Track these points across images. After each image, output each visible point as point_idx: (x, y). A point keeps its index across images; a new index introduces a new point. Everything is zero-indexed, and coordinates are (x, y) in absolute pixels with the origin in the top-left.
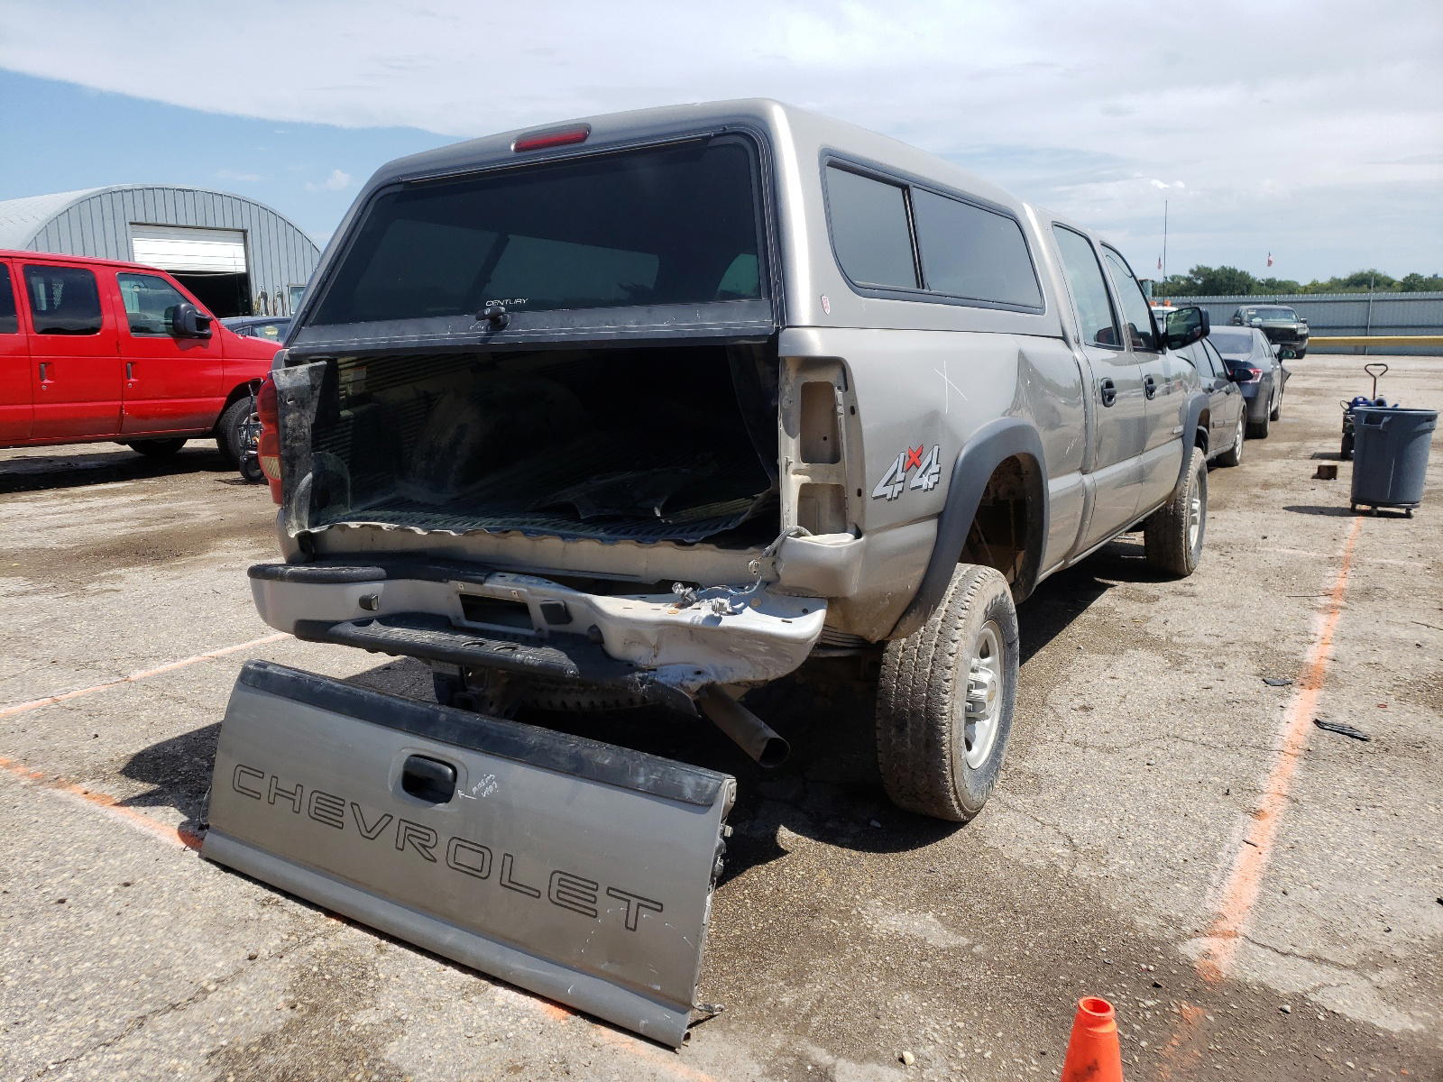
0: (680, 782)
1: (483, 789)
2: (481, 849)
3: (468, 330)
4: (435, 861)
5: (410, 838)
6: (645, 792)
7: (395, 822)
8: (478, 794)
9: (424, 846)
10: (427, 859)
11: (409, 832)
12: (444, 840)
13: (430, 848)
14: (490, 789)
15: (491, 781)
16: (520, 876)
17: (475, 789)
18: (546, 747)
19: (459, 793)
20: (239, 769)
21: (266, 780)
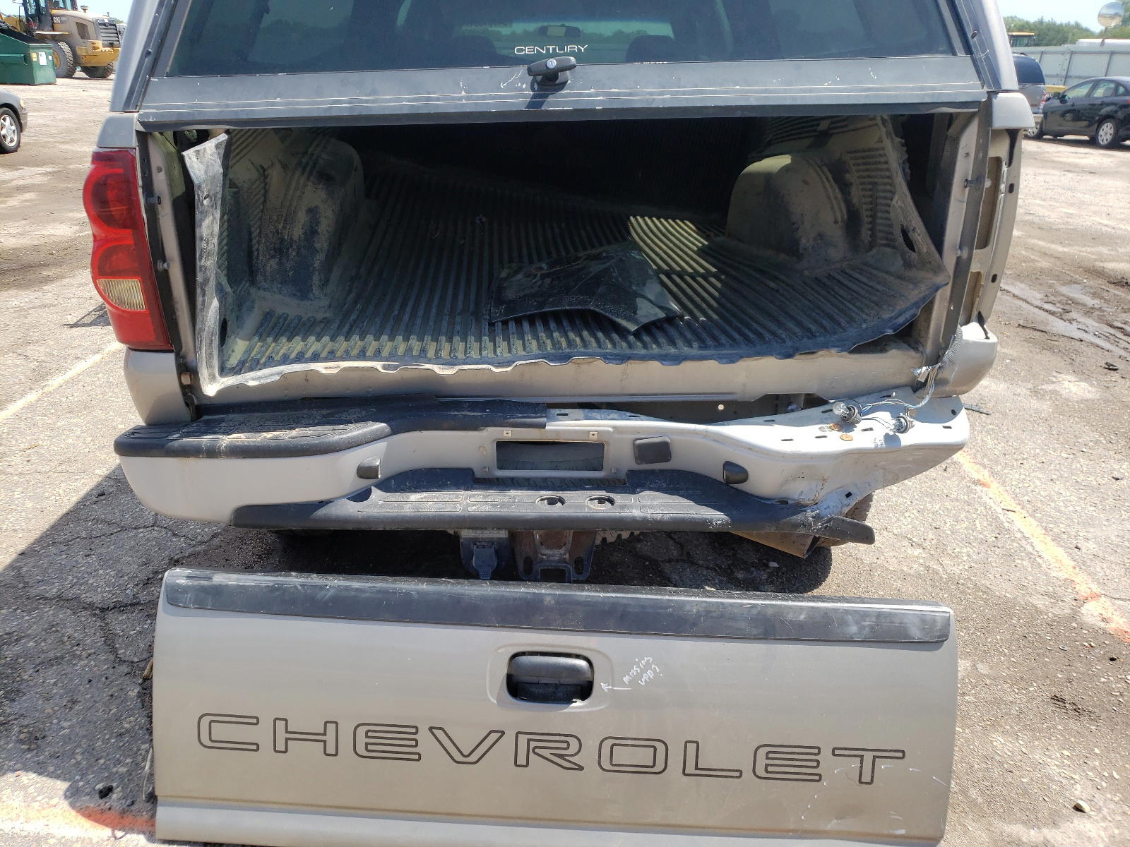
0: (900, 623)
1: (640, 676)
2: (650, 743)
3: (499, 89)
4: (581, 768)
5: (536, 750)
6: (862, 641)
7: (509, 739)
8: (634, 681)
11: (532, 744)
13: (572, 755)
14: (650, 674)
15: (648, 665)
16: (713, 760)
17: (626, 679)
18: (714, 614)
19: (602, 686)
20: (206, 720)
21: (266, 724)
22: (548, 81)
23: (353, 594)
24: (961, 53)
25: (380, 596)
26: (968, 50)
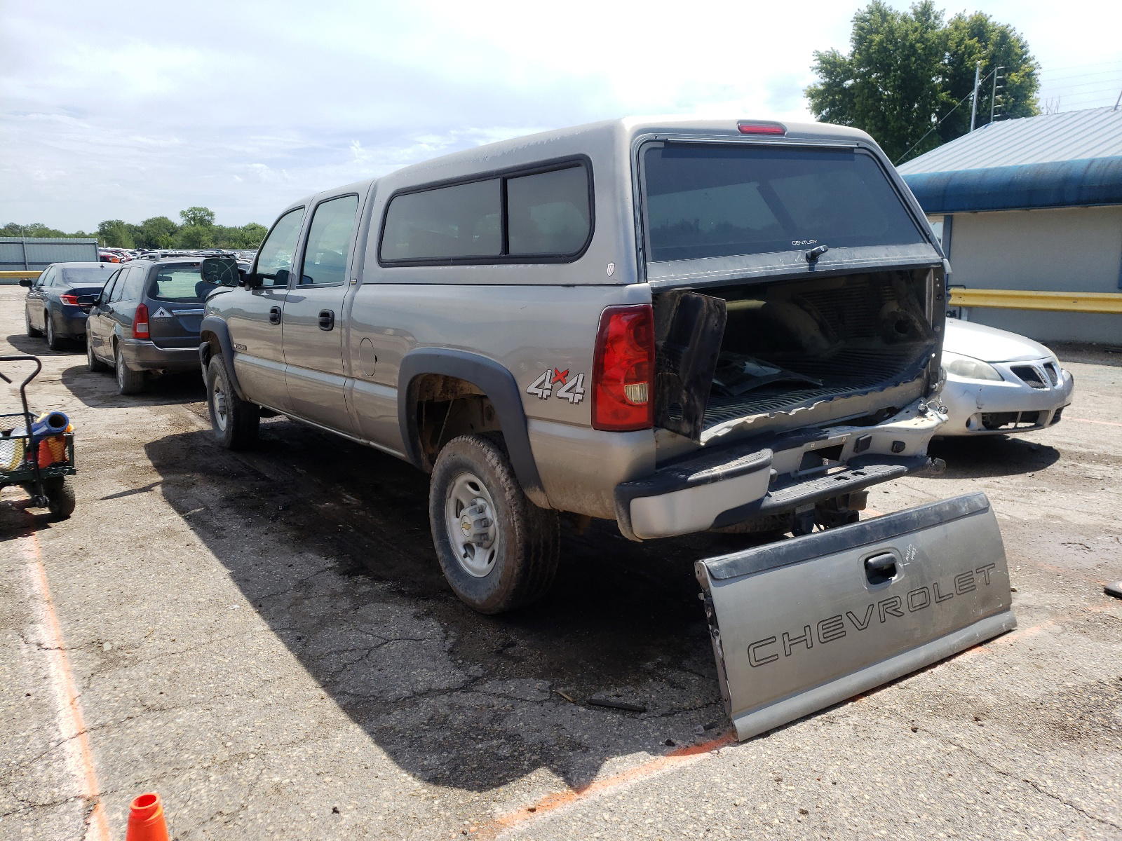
0: (975, 502)
1: (911, 555)
2: (922, 590)
4: (904, 614)
5: (886, 610)
7: (876, 607)
8: (910, 559)
9: (895, 610)
10: (898, 616)
11: (885, 607)
12: (904, 598)
13: (898, 608)
14: (913, 553)
15: (911, 548)
16: (944, 592)
17: (907, 558)
19: (900, 565)
20: (751, 648)
21: (779, 640)
22: (813, 258)
23: (793, 547)
24: (928, 243)
25: (805, 545)
26: (930, 242)
